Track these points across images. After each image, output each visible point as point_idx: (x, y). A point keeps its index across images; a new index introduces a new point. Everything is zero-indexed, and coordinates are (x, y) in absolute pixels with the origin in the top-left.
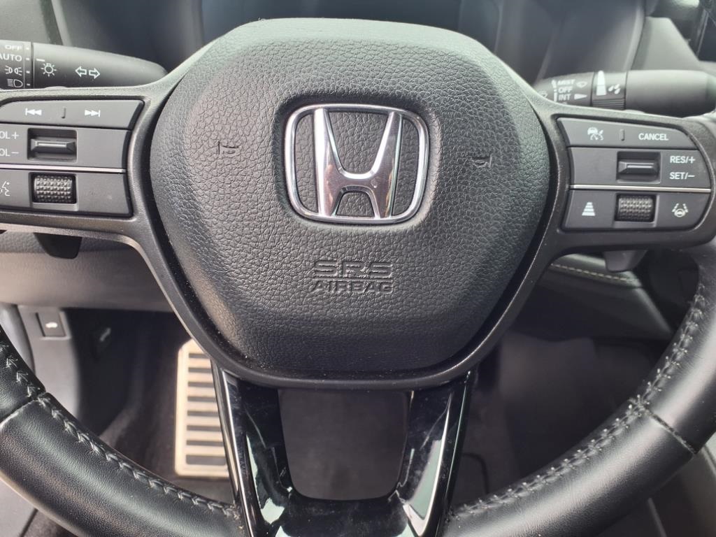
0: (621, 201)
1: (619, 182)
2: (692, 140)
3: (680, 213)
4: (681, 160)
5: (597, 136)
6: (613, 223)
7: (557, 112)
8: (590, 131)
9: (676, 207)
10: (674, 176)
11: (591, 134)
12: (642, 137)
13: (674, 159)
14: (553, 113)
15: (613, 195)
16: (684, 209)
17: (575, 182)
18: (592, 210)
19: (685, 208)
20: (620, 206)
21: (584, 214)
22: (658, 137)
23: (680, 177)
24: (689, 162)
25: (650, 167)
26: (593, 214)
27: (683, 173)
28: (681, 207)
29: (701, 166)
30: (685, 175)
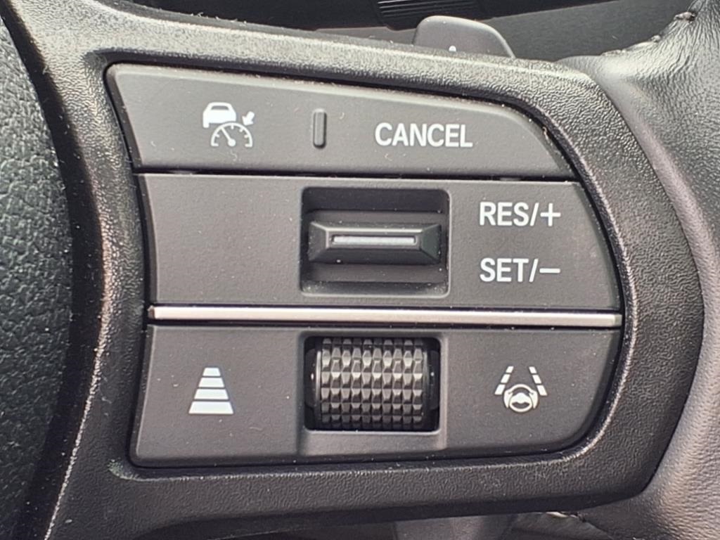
0: (324, 359)
1: (310, 294)
2: (557, 143)
3: (521, 398)
4: (514, 216)
5: (234, 132)
6: (300, 439)
7: (108, 43)
8: (211, 116)
9: (505, 379)
10: (494, 270)
11: (214, 126)
12: (386, 134)
13: (492, 212)
14: (93, 47)
15: (292, 339)
16: (534, 387)
17: (159, 299)
18: (223, 395)
19: (537, 379)
20: (319, 376)
21: (196, 408)
22: (438, 135)
23: (514, 273)
24: (542, 221)
25: (409, 242)
26: (227, 409)
27: (521, 262)
28: (521, 379)
29: (584, 233)
30: (527, 268)
